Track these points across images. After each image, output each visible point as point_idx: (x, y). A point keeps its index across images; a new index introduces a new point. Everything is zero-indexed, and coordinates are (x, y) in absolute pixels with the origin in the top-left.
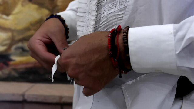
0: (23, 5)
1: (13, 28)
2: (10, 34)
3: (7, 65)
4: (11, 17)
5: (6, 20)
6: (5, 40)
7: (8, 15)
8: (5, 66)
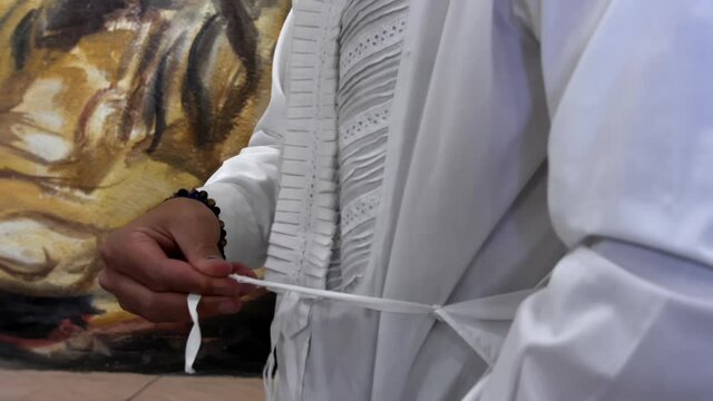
0: (128, 165)
1: (101, 225)
2: (93, 240)
3: (83, 324)
4: (95, 196)
5: (82, 202)
6: (79, 258)
7: (88, 190)
8: (76, 327)
